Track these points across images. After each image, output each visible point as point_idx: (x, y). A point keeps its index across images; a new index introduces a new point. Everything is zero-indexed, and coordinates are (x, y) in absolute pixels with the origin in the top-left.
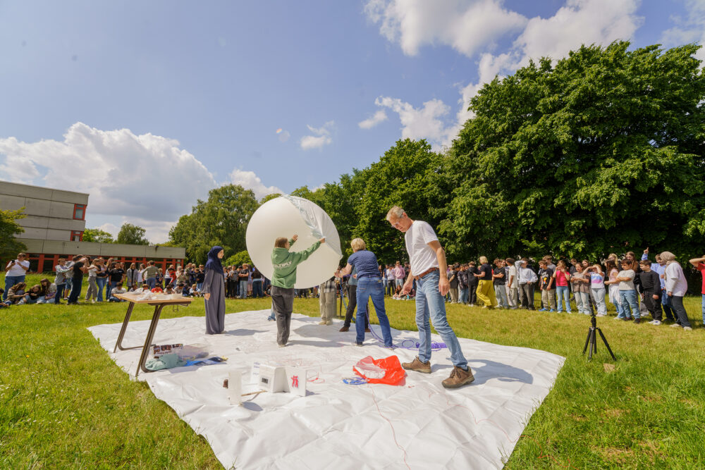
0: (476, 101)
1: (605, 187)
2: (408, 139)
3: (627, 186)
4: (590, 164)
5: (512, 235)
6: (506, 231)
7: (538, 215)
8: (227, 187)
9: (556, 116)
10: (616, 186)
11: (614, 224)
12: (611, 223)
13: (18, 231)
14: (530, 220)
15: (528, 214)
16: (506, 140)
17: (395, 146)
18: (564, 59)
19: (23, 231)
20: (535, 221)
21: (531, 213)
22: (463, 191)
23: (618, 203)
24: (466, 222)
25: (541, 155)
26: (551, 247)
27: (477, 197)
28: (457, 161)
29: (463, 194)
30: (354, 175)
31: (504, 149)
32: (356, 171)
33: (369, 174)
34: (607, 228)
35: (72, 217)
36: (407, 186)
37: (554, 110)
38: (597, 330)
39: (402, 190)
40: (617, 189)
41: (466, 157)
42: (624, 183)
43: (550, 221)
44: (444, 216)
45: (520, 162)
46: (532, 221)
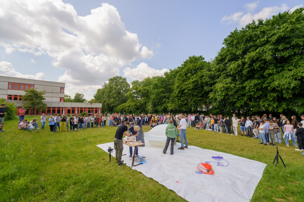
0: (226, 40)
1: (288, 80)
2: (194, 56)
3: (299, 80)
4: (281, 68)
5: (243, 99)
6: (240, 98)
7: (255, 91)
8: (116, 77)
9: (265, 47)
10: (293, 79)
11: (291, 96)
12: (290, 96)
13: (44, 99)
14: (252, 93)
15: (251, 90)
16: (241, 58)
17: (188, 59)
18: (270, 19)
19: (45, 99)
20: (254, 94)
21: (252, 90)
22: (220, 80)
23: (294, 87)
24: (222, 94)
25: (258, 65)
26: (261, 105)
27: (227, 84)
28: (218, 67)
29: (221, 82)
30: (170, 72)
31: (240, 62)
32: (170, 70)
33: (177, 72)
34: (288, 98)
35: (60, 92)
36: (194, 77)
37: (264, 44)
38: (279, 156)
39: (192, 79)
40: (294, 81)
41: (221, 65)
42: (298, 78)
43: (261, 93)
44: (211, 90)
45: (247, 68)
46: (253, 93)
